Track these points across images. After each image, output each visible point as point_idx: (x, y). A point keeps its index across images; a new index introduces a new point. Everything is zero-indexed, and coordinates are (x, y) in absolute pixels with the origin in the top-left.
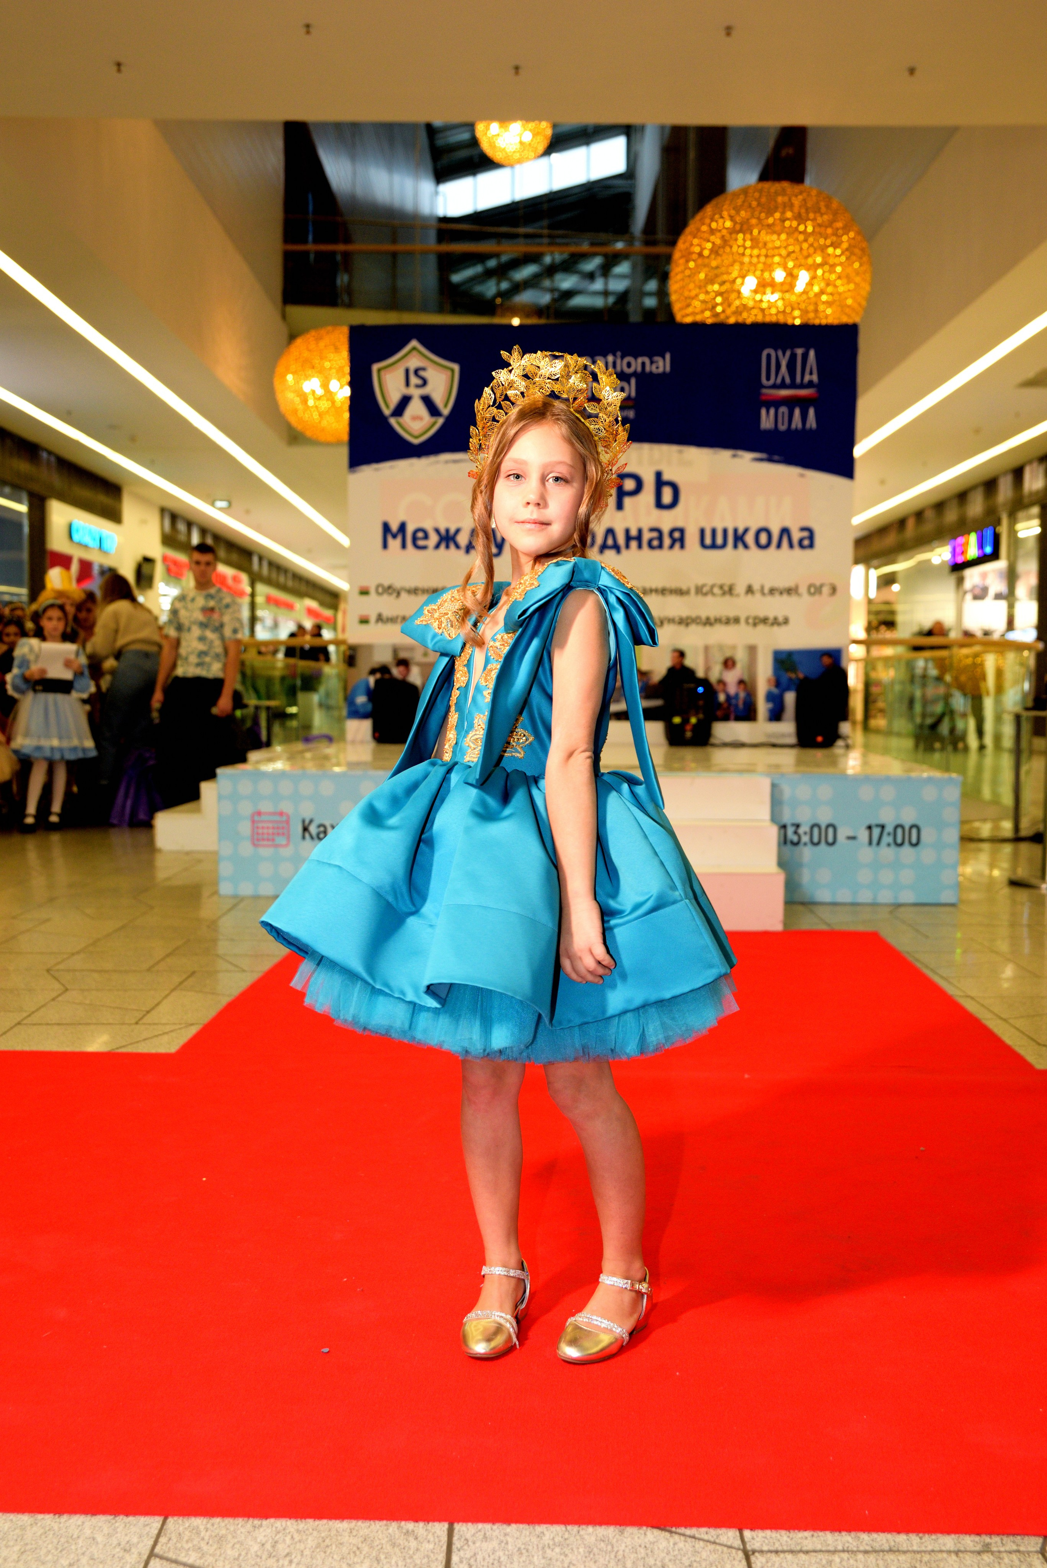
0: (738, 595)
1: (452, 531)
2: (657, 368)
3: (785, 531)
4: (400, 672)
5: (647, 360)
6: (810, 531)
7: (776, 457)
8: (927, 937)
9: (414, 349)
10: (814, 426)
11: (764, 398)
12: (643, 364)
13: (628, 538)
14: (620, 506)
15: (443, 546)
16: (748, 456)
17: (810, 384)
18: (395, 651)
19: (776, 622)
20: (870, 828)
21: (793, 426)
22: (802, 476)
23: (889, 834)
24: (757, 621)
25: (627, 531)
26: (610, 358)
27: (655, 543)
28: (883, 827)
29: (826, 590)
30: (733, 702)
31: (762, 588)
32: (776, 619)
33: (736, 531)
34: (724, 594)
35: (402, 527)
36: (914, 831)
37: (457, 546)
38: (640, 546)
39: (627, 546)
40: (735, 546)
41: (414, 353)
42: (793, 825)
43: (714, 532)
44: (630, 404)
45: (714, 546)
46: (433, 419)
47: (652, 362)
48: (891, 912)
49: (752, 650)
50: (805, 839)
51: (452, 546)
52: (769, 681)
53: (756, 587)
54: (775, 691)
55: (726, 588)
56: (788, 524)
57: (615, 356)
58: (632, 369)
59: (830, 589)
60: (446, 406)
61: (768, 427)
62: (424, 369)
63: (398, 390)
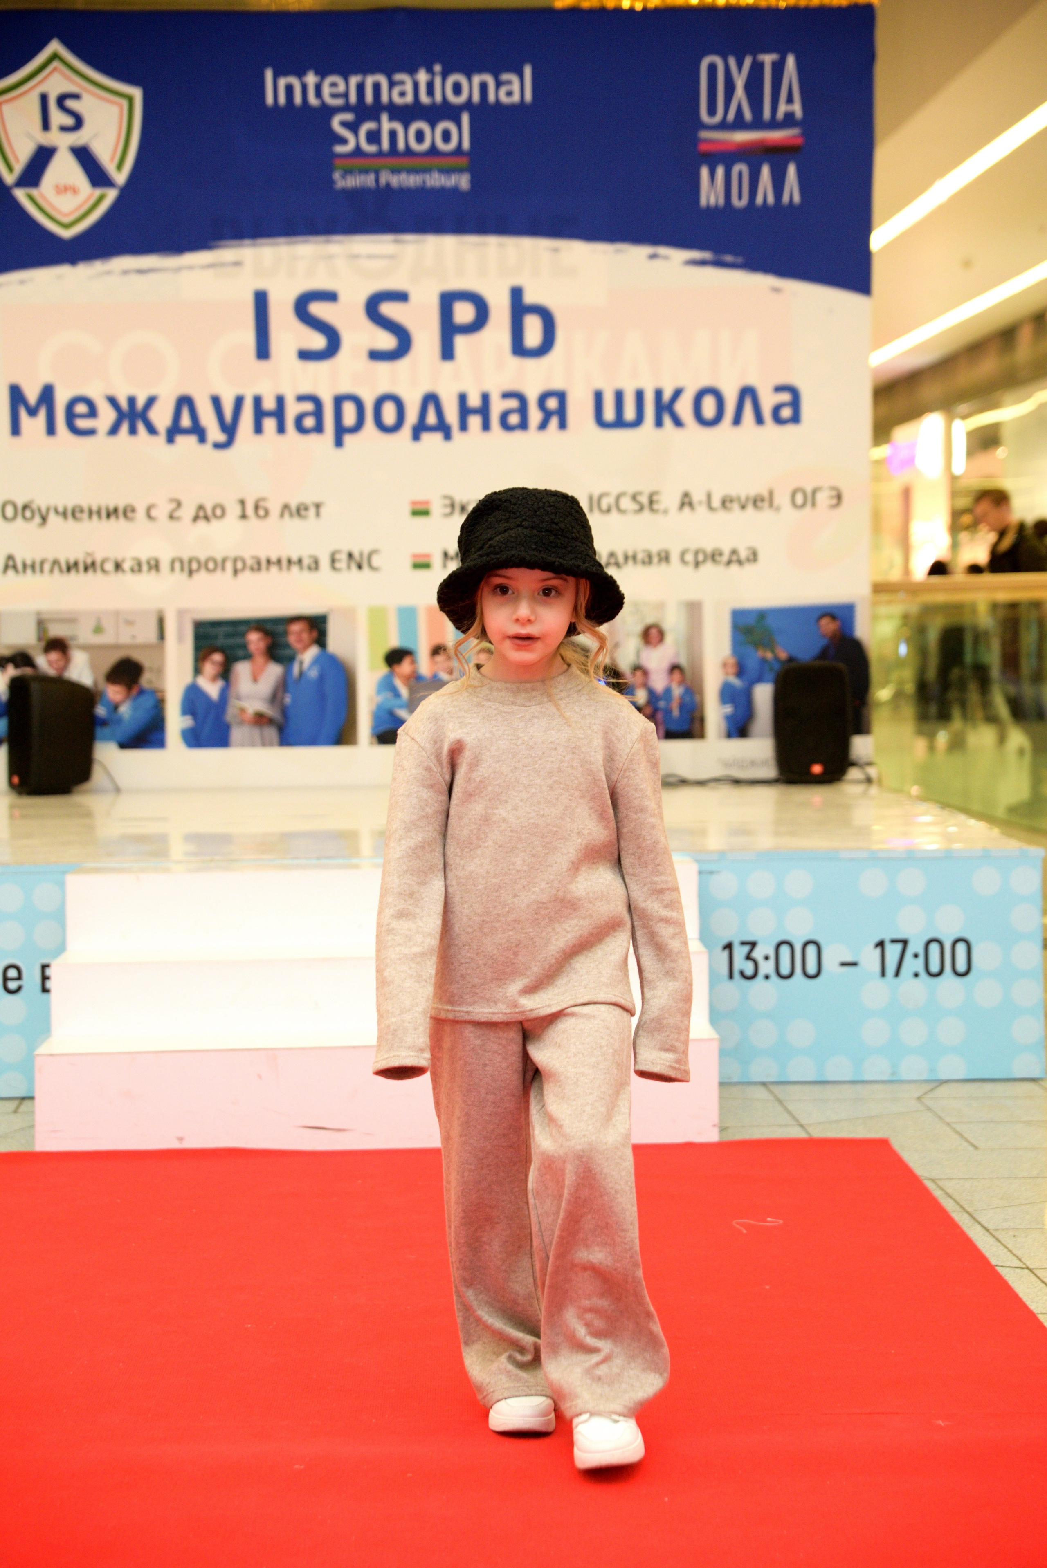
0: (666, 512)
1: (140, 403)
2: (509, 94)
3: (748, 393)
4: (50, 663)
5: (489, 80)
6: (794, 391)
7: (729, 258)
8: (976, 1148)
9: (55, 56)
10: (797, 198)
11: (703, 148)
12: (483, 87)
13: (465, 411)
14: (447, 353)
15: (125, 428)
16: (679, 256)
17: (789, 120)
18: (41, 624)
19: (735, 559)
20: (881, 944)
21: (759, 200)
22: (776, 290)
23: (916, 956)
24: (701, 557)
25: (463, 398)
26: (422, 77)
27: (514, 419)
28: (905, 942)
29: (823, 498)
30: (662, 704)
31: (709, 496)
32: (734, 552)
33: (659, 394)
34: (641, 509)
35: (47, 394)
36: (961, 948)
37: (152, 430)
38: (486, 426)
39: (463, 427)
40: (659, 423)
41: (56, 63)
42: (743, 943)
43: (619, 397)
44: (463, 162)
45: (619, 423)
46: (98, 192)
47: (499, 84)
48: (919, 1099)
49: (694, 609)
50: (767, 967)
51: (141, 427)
52: (725, 665)
53: (698, 496)
54: (736, 682)
55: (644, 500)
56: (751, 380)
57: (430, 70)
58: (463, 98)
59: (832, 497)
60: (120, 167)
61: (712, 201)
62: (76, 96)
63: (29, 136)
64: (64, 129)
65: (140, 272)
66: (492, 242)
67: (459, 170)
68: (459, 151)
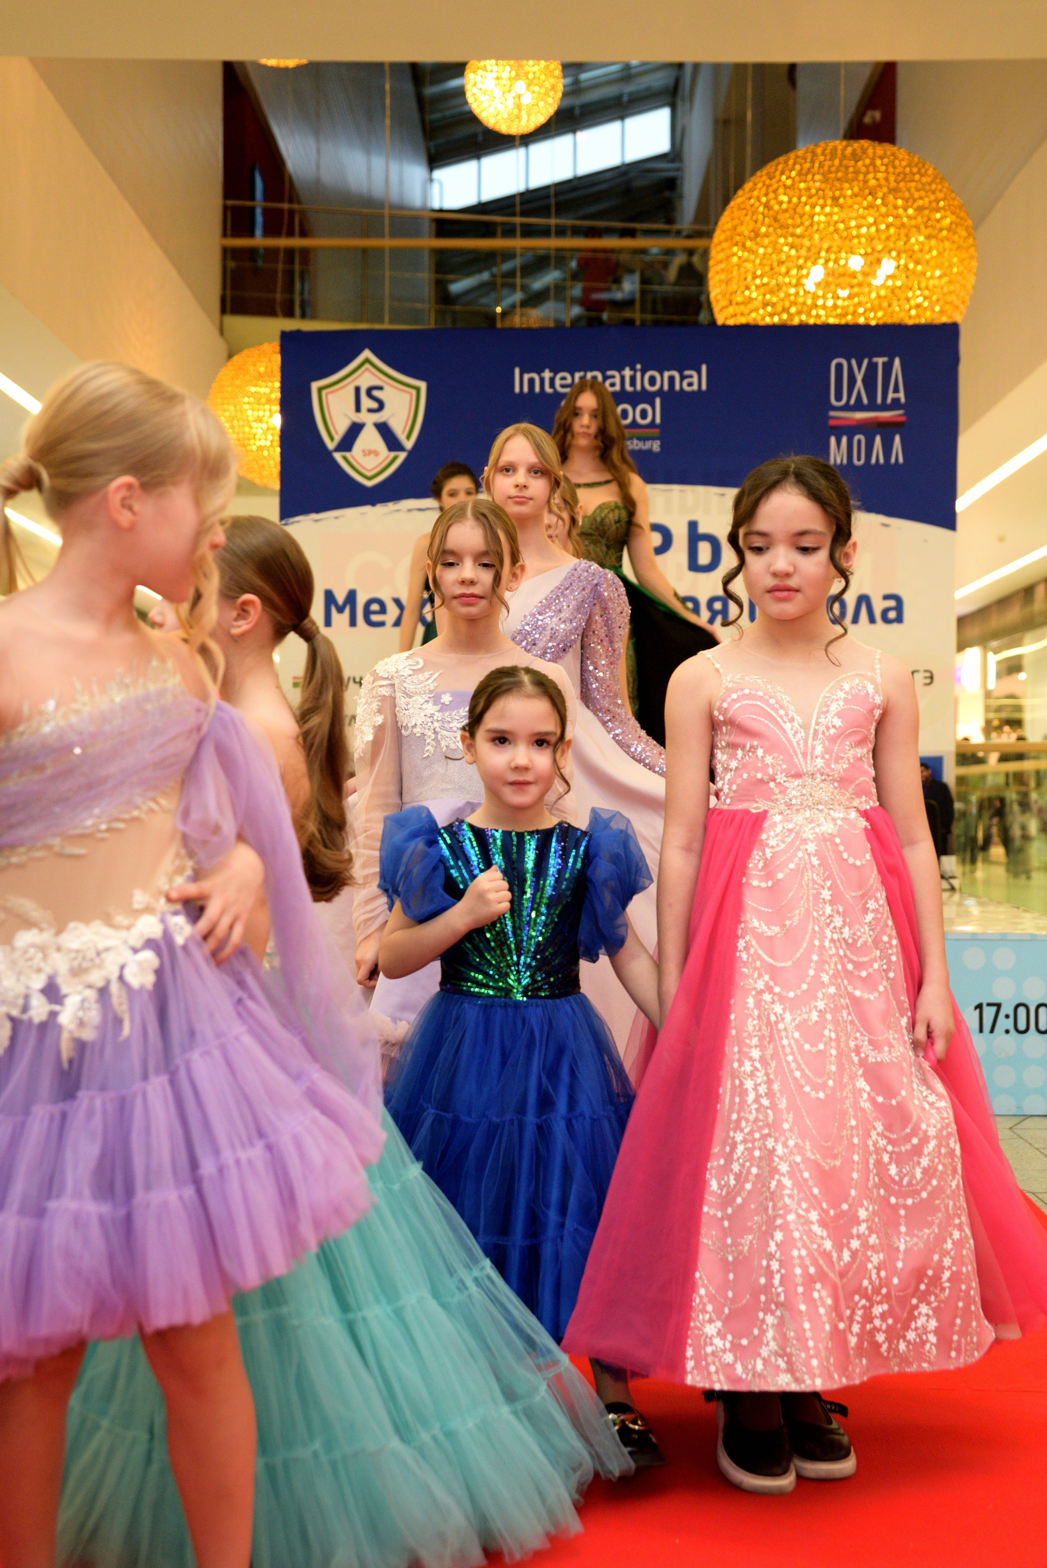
2: (690, 384)
3: (864, 600)
5: (676, 375)
6: (898, 599)
9: (367, 361)
10: (901, 460)
11: (832, 423)
12: (672, 379)
17: (895, 404)
20: (980, 1006)
21: (873, 461)
22: (886, 525)
23: (1007, 1016)
26: (627, 372)
35: (351, 597)
41: (367, 366)
44: (656, 432)
46: (393, 454)
47: (683, 378)
56: (867, 591)
57: (633, 368)
58: (657, 387)
59: (926, 678)
60: (408, 437)
61: (839, 461)
62: (380, 388)
63: (346, 415)
64: (370, 411)
65: (420, 510)
66: (675, 490)
67: (653, 439)
68: (652, 424)
